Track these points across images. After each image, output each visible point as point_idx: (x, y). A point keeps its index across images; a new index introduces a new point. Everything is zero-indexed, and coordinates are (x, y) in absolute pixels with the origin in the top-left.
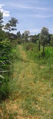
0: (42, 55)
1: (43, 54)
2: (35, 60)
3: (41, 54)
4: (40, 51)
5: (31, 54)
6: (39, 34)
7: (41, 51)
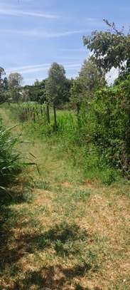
0: (54, 129)
1: (56, 127)
2: (42, 139)
3: (52, 128)
4: (49, 122)
5: (33, 129)
6: (44, 81)
7: (52, 122)
